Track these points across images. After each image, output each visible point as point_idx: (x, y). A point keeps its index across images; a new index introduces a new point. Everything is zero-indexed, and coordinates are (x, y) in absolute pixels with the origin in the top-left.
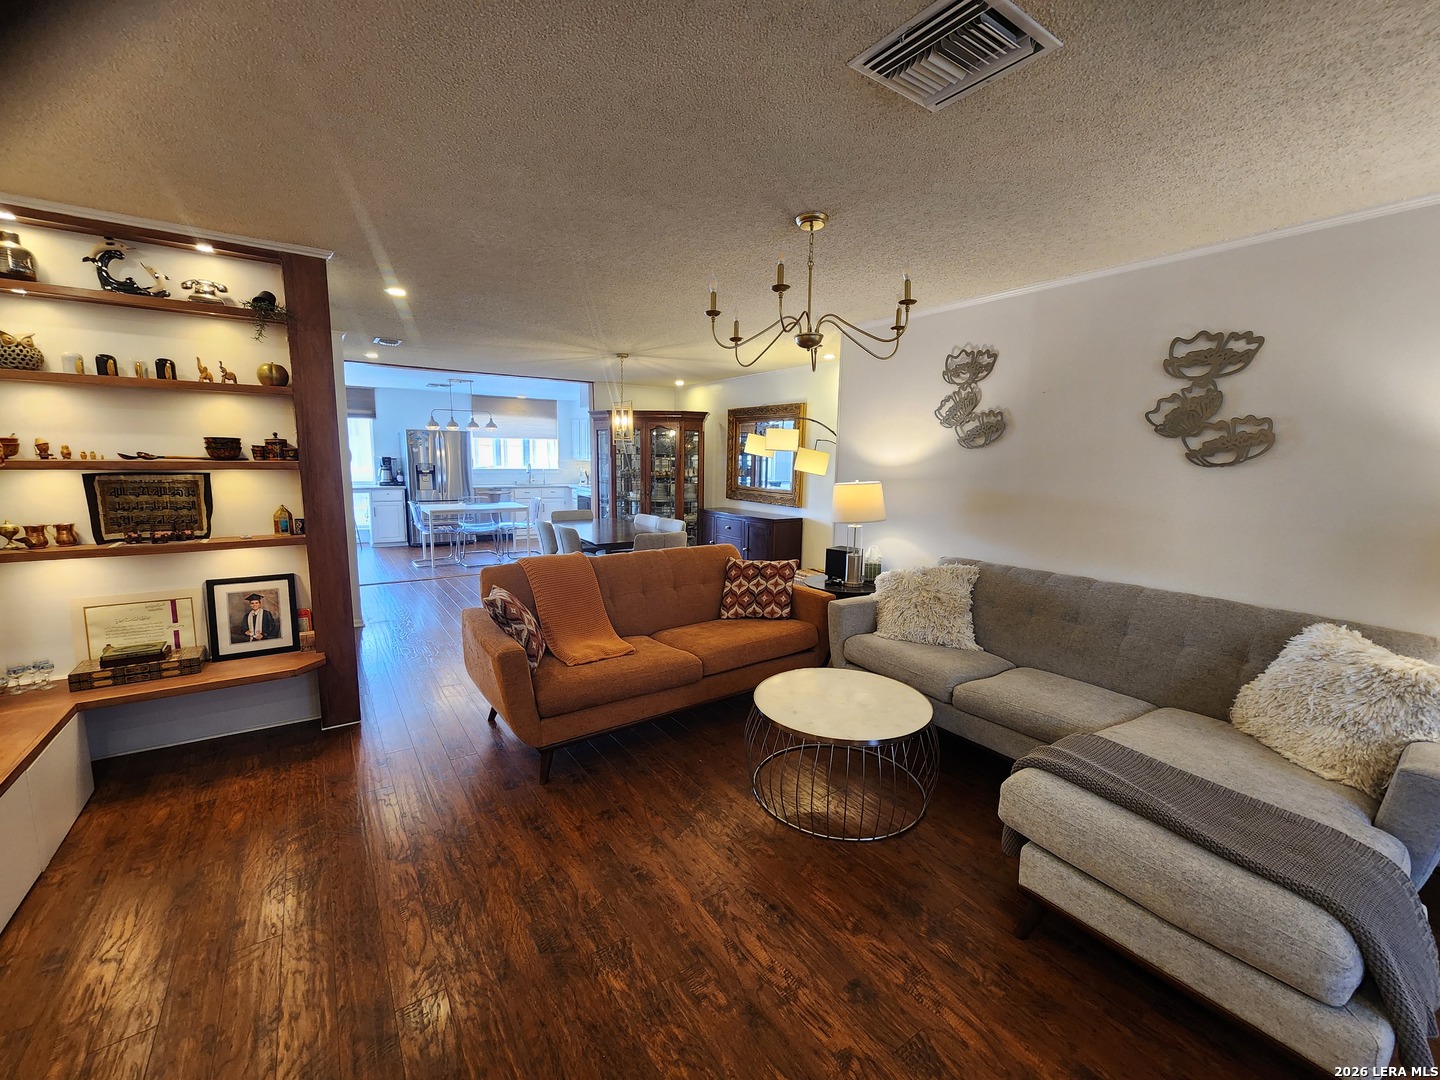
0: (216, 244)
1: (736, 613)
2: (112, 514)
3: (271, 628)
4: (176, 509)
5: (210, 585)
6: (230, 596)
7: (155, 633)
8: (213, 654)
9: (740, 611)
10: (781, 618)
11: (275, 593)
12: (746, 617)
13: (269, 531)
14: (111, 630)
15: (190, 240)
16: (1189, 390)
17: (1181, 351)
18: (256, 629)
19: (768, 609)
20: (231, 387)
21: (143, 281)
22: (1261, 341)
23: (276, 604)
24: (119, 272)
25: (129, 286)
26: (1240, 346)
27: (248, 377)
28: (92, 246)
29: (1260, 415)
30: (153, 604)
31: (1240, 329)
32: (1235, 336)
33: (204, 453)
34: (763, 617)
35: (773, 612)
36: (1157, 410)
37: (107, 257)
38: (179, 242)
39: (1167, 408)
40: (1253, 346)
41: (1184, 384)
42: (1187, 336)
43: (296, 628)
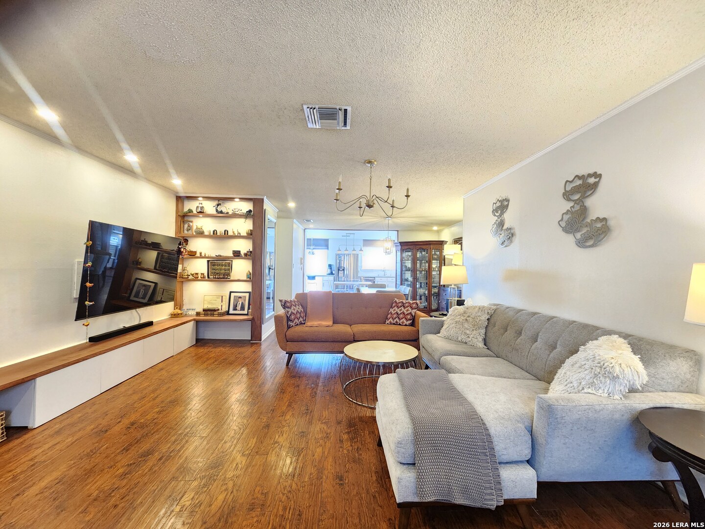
0: (240, 199)
1: (390, 322)
2: (212, 271)
3: (243, 308)
4: (225, 270)
5: (231, 292)
6: (235, 296)
7: (216, 305)
8: (228, 313)
9: (392, 321)
10: (406, 325)
11: (245, 297)
12: (394, 324)
13: (245, 278)
14: (209, 303)
15: (234, 198)
16: (573, 207)
17: (569, 188)
18: (239, 307)
19: (402, 321)
20: (239, 236)
21: (224, 210)
22: (600, 176)
23: (245, 300)
24: (219, 210)
25: (221, 212)
26: (592, 180)
27: (244, 233)
28: (215, 203)
29: (601, 217)
30: (218, 296)
31: (591, 172)
32: (590, 176)
33: (232, 255)
34: (400, 324)
35: (403, 322)
36: (562, 220)
37: (218, 205)
38: (231, 199)
39: (566, 217)
40: (597, 180)
41: (572, 204)
42: (571, 179)
43: (249, 308)
